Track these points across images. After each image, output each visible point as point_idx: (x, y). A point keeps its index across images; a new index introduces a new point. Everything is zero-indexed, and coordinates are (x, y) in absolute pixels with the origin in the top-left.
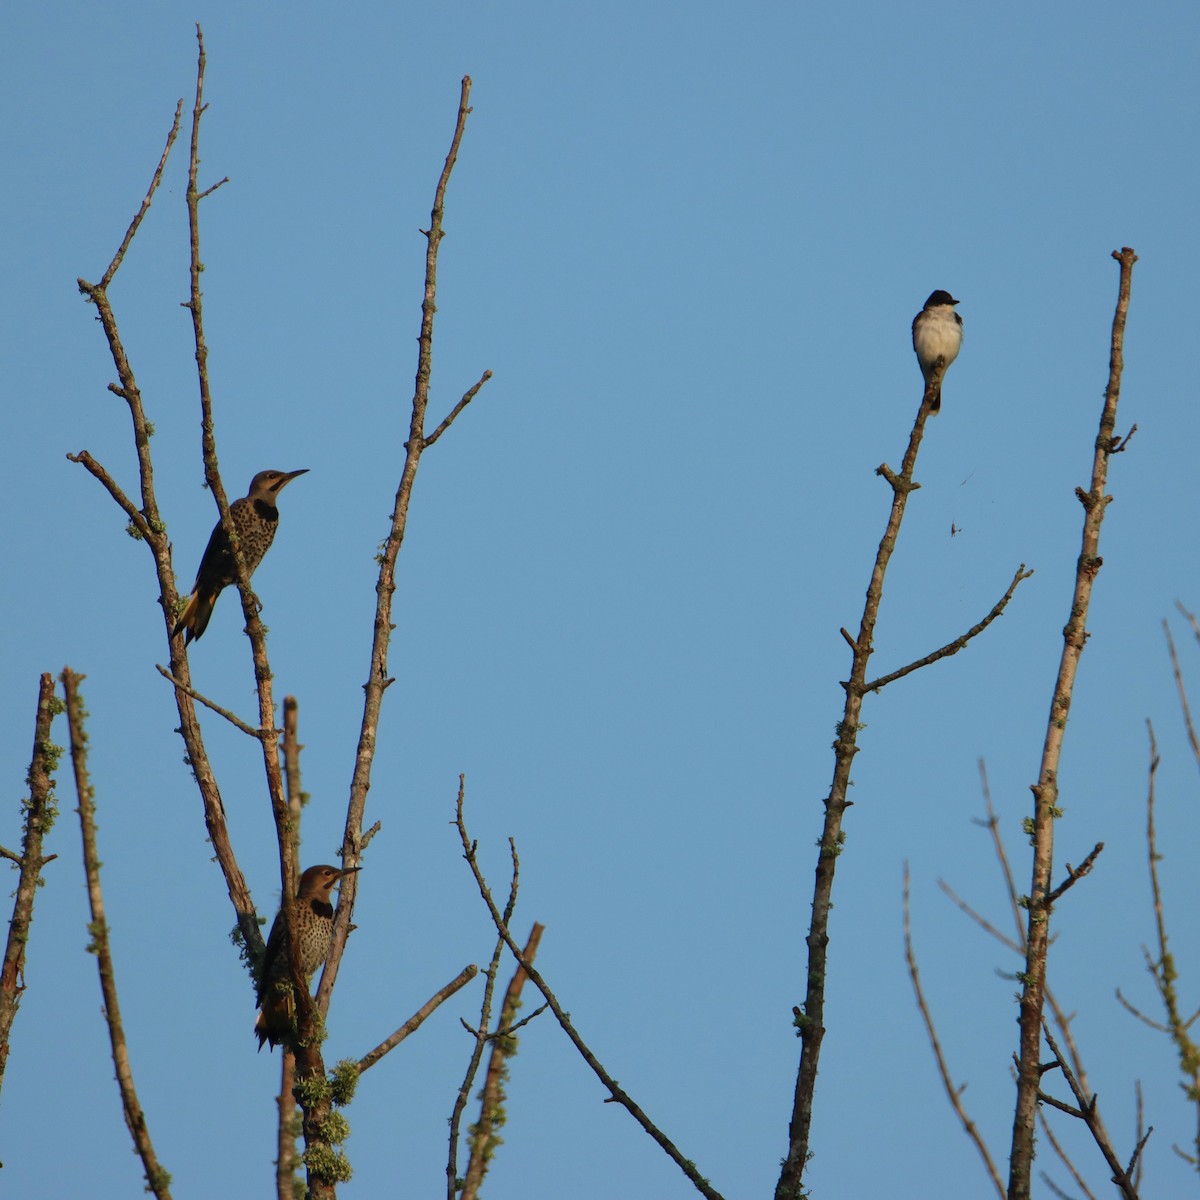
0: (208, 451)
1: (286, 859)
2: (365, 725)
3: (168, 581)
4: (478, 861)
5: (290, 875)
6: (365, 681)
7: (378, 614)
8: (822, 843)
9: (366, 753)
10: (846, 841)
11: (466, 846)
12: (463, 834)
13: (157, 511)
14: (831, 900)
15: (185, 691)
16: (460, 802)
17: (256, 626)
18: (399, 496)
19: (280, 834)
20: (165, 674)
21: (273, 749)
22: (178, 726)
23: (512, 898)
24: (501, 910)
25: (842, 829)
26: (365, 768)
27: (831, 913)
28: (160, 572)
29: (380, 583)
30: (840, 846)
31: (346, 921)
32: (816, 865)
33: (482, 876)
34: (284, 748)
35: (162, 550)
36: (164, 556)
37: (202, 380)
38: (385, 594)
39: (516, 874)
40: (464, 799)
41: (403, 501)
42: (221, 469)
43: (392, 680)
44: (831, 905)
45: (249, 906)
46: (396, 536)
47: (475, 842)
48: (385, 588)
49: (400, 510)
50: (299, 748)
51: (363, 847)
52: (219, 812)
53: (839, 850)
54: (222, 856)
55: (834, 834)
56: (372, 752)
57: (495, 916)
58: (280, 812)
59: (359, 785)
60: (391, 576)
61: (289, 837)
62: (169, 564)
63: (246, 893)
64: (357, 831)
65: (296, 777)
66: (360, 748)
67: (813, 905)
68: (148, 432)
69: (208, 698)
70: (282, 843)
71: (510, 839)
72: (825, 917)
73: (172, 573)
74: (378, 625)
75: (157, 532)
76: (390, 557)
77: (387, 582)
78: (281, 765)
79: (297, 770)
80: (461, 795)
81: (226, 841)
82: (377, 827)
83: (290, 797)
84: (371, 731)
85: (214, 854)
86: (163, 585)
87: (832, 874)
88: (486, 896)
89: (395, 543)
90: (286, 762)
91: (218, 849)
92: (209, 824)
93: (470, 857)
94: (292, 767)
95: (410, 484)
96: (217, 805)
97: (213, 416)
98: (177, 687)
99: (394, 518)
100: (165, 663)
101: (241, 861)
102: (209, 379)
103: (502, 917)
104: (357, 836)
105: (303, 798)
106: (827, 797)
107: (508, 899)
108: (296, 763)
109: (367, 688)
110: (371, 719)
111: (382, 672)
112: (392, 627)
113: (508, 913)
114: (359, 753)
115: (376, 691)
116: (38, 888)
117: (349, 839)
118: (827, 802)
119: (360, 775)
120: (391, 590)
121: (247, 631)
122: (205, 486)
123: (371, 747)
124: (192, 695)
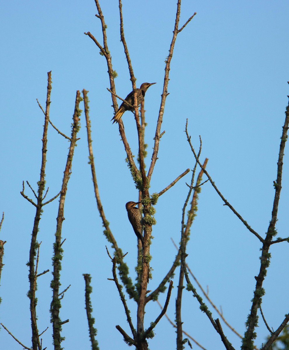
0: (122, 32)
1: (140, 140)
2: (161, 105)
3: (110, 67)
4: (191, 141)
5: (141, 144)
6: (162, 94)
7: (165, 76)
8: (282, 138)
9: (161, 113)
10: (288, 138)
11: (188, 137)
12: (187, 134)
13: (107, 48)
14: (284, 153)
15: (114, 95)
16: (186, 126)
17: (133, 78)
18: (171, 45)
19: (138, 133)
20: (109, 91)
21: (137, 111)
22: (112, 105)
23: (200, 151)
24: (197, 154)
25: (287, 134)
26: (161, 117)
27: (284, 156)
28: (108, 64)
29: (166, 68)
30: (287, 139)
31: (155, 157)
32: (280, 144)
33: (192, 145)
34: (141, 111)
35: (109, 58)
36: (109, 60)
37: (120, 13)
38: (167, 71)
39: (201, 145)
40: (188, 125)
41: (172, 47)
42: (125, 37)
43: (169, 94)
44: (284, 154)
45: (130, 152)
46: (170, 56)
47: (190, 136)
48: (167, 69)
49: (171, 49)
50: (145, 111)
51: (160, 137)
52: (123, 128)
53: (286, 140)
54: (123, 139)
55: (285, 136)
56: (163, 113)
57: (195, 156)
58: (139, 127)
59: (160, 121)
60: (169, 66)
61: (141, 134)
62: (111, 62)
63: (130, 149)
64: (159, 133)
65: (144, 119)
66: (160, 111)
67: (279, 154)
68: (106, 27)
69: (120, 97)
70: (139, 135)
71: (200, 136)
72: (282, 158)
73: (111, 65)
74: (165, 79)
75: (107, 54)
76: (169, 61)
78: (140, 115)
79: (144, 117)
80: (187, 124)
81: (124, 135)
82: (164, 132)
83: (142, 124)
84: (163, 107)
85: (121, 139)
86: (109, 68)
87: (284, 146)
88: (193, 150)
89: (170, 58)
90: (141, 115)
91: (122, 137)
92: (120, 131)
93: (189, 140)
94: (143, 116)
95: (174, 42)
96: (122, 126)
97: (123, 23)
98: (112, 94)
99: (170, 51)
100: (109, 88)
101: (128, 140)
102: (122, 12)
103: (197, 156)
104: (159, 135)
105: (145, 124)
106: (283, 126)
107: (199, 152)
108: (144, 115)
109: (162, 96)
110: (163, 104)
111: (166, 91)
112: (169, 80)
113: (199, 155)
114: (160, 113)
115: (164, 97)
116: (75, 147)
117: (156, 135)
118: (283, 127)
119: (160, 119)
120: (169, 70)
121: (131, 80)
122: (121, 41)
123: (163, 111)
124: (116, 96)
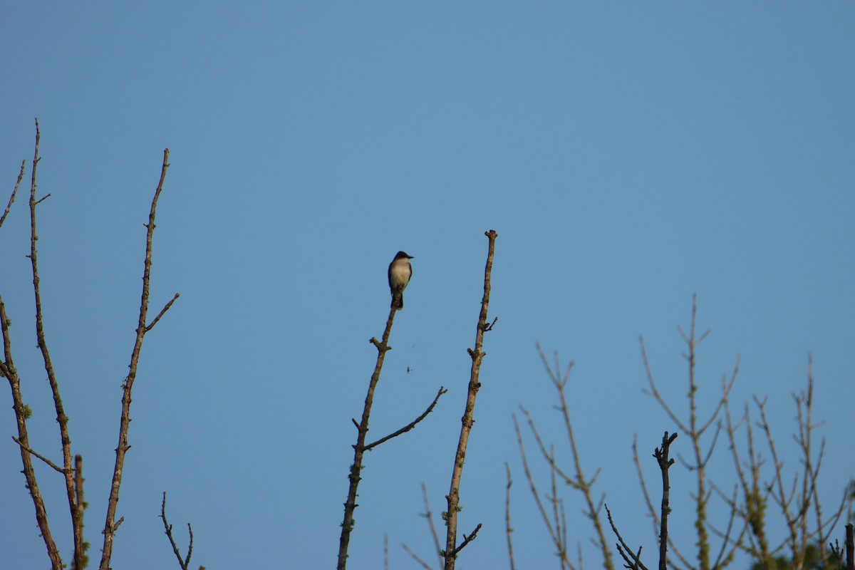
0: (39, 329)
1: (77, 534)
2: (116, 469)
3: (18, 398)
4: (173, 535)
5: (79, 541)
6: (116, 447)
7: (123, 414)
8: (344, 525)
9: (117, 483)
10: (355, 524)
11: (166, 527)
12: (165, 522)
13: (12, 363)
14: (348, 553)
15: (26, 449)
16: (163, 506)
17: (62, 417)
18: (133, 355)
19: (73, 521)
20: (16, 441)
21: (71, 479)
22: (23, 469)
23: (190, 553)
24: (184, 560)
25: (353, 518)
26: (116, 490)
27: (347, 560)
28: (14, 394)
29: (124, 398)
30: (352, 527)
31: (106, 566)
32: (340, 536)
33: (175, 542)
34: (75, 480)
35: (15, 383)
36: (16, 385)
37: (36, 294)
38: (127, 404)
39: (191, 542)
40: (166, 504)
41: (135, 358)
42: (45, 339)
43: (130, 447)
44: (348, 556)
45: (58, 558)
46: (132, 375)
47: (171, 525)
48: (126, 401)
49: (134, 362)
50: (83, 480)
51: (115, 530)
52: (43, 512)
53: (352, 529)
54: (45, 534)
55: (349, 521)
56: (120, 483)
57: (181, 562)
58: (74, 510)
59: (113, 499)
60: (129, 395)
61: (79, 523)
62: (18, 389)
63: (57, 552)
64: (112, 521)
65: (82, 495)
66: (114, 480)
67: (339, 556)
68: (8, 324)
69: (38, 453)
70: (74, 525)
71: (189, 524)
72: (345, 562)
73: (20, 394)
74: (123, 419)
75: (12, 373)
76: (129, 386)
77: (127, 398)
78: (74, 488)
79: (82, 491)
80: (164, 502)
81: (47, 527)
82: (122, 520)
83: (78, 504)
84: (119, 472)
85: (41, 533)
86: (15, 400)
87: (348, 540)
88: (176, 552)
89: (131, 379)
90: (76, 487)
91: (42, 530)
92: (38, 518)
93: (169, 533)
94: (79, 489)
95: (139, 350)
96: (42, 509)
97: (42, 312)
98: (22, 448)
99: (131, 366)
100: (17, 437)
101: (54, 536)
102: (40, 293)
103: (184, 563)
104: (112, 524)
105: (85, 505)
106: (345, 502)
107: (187, 554)
108: (81, 487)
109: (117, 451)
110: (119, 466)
111: (125, 443)
112: (130, 420)
113: (187, 561)
114: (113, 483)
115: (122, 452)
117: (108, 525)
118: (345, 504)
119: (114, 494)
120: (129, 402)
121: (58, 420)
122: (38, 347)
123: (119, 480)
124: (30, 451)
